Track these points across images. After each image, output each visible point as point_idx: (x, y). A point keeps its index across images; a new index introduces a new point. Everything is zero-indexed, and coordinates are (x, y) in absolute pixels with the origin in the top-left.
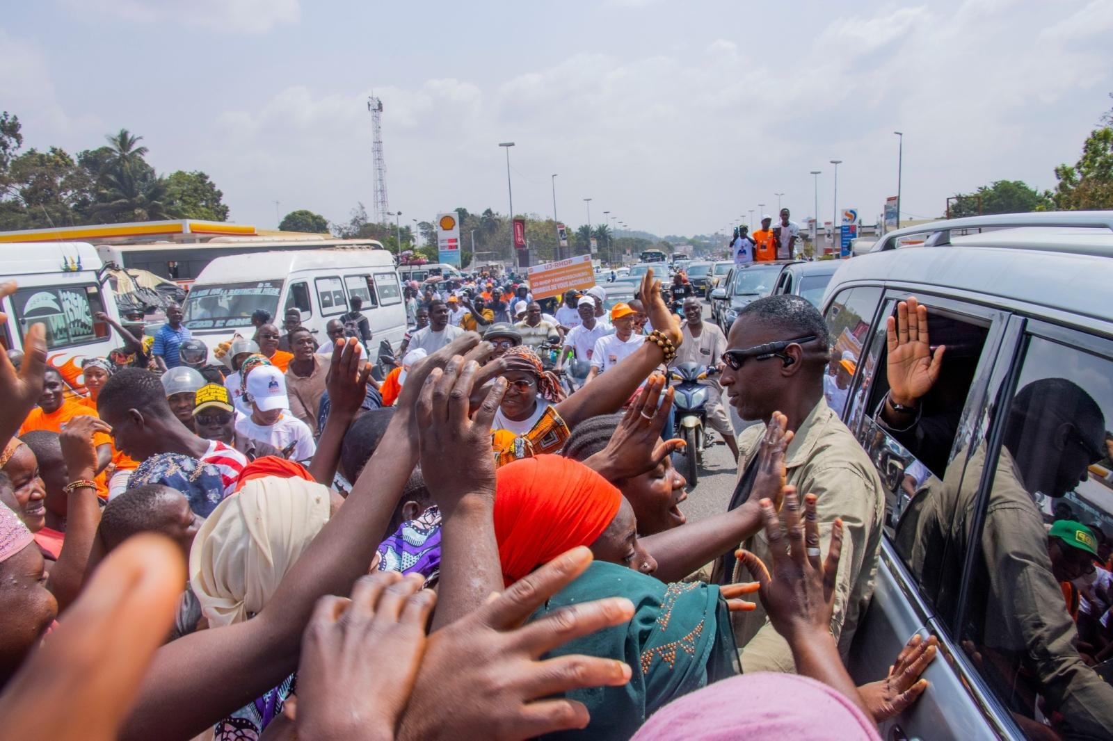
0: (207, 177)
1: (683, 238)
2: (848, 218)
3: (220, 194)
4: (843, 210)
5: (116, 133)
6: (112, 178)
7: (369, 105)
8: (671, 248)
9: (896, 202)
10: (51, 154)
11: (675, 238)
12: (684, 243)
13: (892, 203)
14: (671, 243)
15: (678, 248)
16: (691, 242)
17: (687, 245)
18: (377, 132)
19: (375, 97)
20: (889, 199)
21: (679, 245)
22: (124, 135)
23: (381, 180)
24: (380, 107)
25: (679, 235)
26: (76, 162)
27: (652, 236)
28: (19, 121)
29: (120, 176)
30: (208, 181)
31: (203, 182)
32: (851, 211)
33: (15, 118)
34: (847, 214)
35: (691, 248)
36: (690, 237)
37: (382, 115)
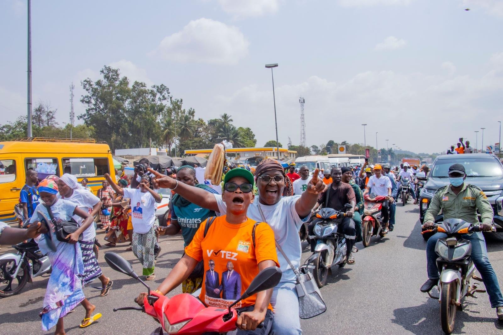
0: (250, 130)
1: (427, 155)
2: (489, 149)
3: (254, 135)
4: (486, 146)
5: (223, 114)
6: (222, 130)
7: (300, 101)
8: (421, 159)
9: (498, 145)
10: (199, 121)
11: (423, 154)
12: (427, 157)
13: (497, 145)
14: (421, 157)
15: (424, 159)
16: (431, 157)
17: (429, 157)
18: (303, 111)
19: (302, 97)
20: (496, 144)
21: (425, 158)
22: (225, 115)
23: (303, 130)
24: (304, 102)
25: (425, 153)
26: (207, 124)
27: (412, 153)
28: (195, 111)
29: (224, 129)
30: (251, 131)
31: (249, 131)
32: (490, 147)
33: (194, 110)
34: (488, 148)
35: (431, 159)
36: (430, 154)
37: (304, 104)
